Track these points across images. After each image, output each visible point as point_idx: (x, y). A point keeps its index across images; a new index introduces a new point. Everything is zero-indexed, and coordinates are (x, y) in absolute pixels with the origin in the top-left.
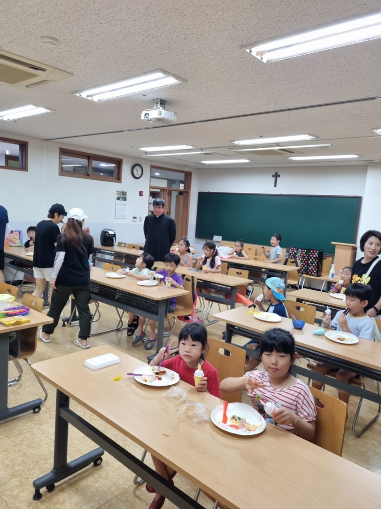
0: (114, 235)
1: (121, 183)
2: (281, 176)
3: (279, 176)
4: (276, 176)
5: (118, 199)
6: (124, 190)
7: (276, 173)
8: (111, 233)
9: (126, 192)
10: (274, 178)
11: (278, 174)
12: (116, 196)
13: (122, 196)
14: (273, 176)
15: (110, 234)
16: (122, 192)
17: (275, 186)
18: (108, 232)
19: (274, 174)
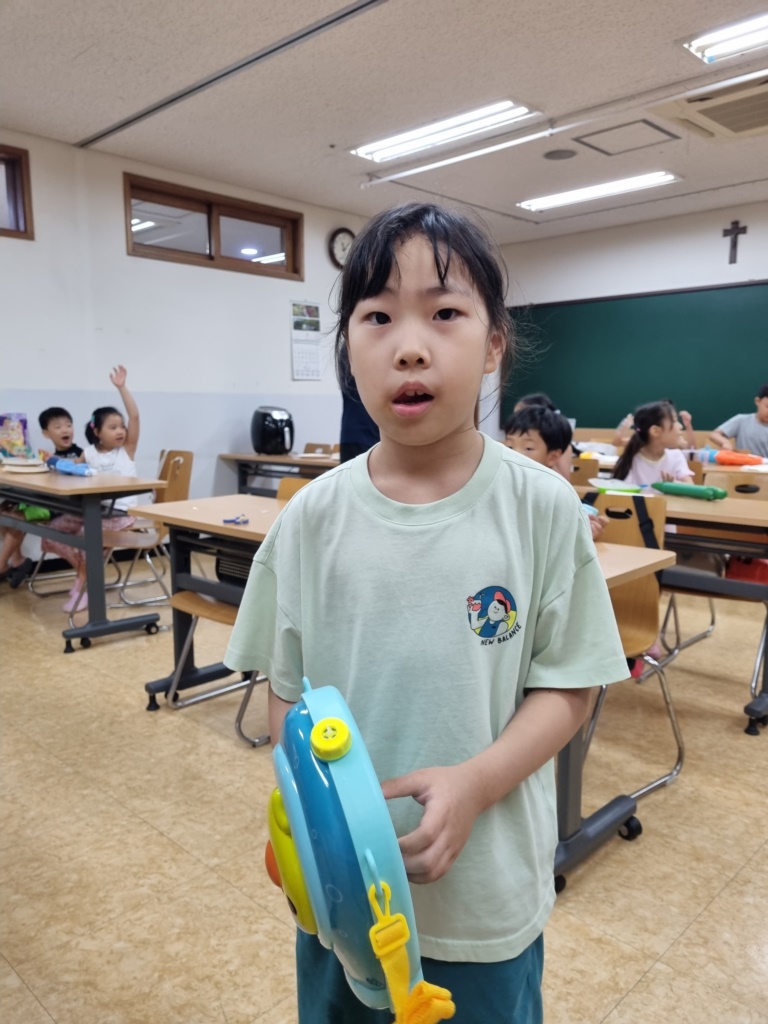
0: (289, 423)
1: (301, 280)
2: (749, 230)
3: (744, 230)
4: (735, 231)
5: (298, 326)
6: (312, 302)
7: (735, 224)
8: (277, 415)
9: (317, 309)
10: (728, 240)
11: (741, 225)
12: (291, 320)
13: (308, 318)
14: (726, 233)
15: (275, 421)
16: (308, 308)
17: (733, 259)
18: (269, 415)
19: (728, 226)
